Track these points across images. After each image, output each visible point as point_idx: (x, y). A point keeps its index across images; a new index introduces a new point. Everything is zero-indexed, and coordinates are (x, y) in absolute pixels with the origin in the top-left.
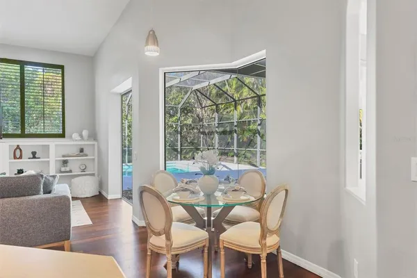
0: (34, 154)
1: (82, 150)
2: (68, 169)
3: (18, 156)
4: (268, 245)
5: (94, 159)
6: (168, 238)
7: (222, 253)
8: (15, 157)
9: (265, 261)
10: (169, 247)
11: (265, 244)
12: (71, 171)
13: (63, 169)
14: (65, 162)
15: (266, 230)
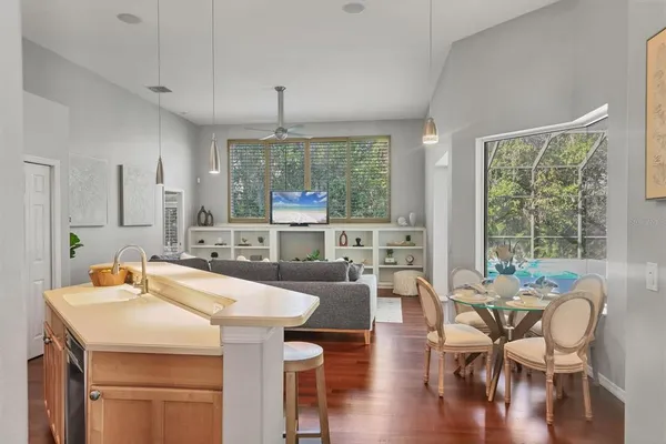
0: (358, 240)
1: (408, 238)
2: (392, 260)
3: (343, 242)
4: (556, 362)
5: (422, 250)
6: (441, 334)
7: (507, 365)
8: (341, 245)
9: (551, 381)
10: (442, 343)
11: (553, 361)
12: (395, 263)
13: (387, 260)
14: (390, 252)
15: (551, 344)
